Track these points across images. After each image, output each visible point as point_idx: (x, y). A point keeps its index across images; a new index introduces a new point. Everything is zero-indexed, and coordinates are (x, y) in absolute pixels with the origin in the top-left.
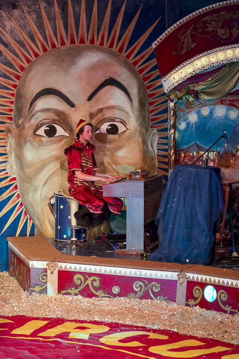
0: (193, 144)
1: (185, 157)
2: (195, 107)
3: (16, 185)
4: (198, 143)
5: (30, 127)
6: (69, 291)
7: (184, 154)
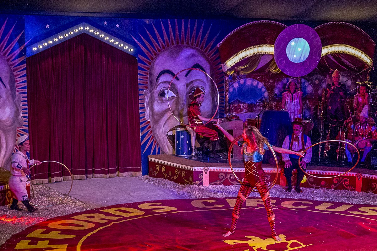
0: (236, 100)
1: (232, 107)
2: (237, 79)
3: (150, 126)
4: (238, 99)
5: (157, 92)
6: (216, 182)
7: (232, 105)
